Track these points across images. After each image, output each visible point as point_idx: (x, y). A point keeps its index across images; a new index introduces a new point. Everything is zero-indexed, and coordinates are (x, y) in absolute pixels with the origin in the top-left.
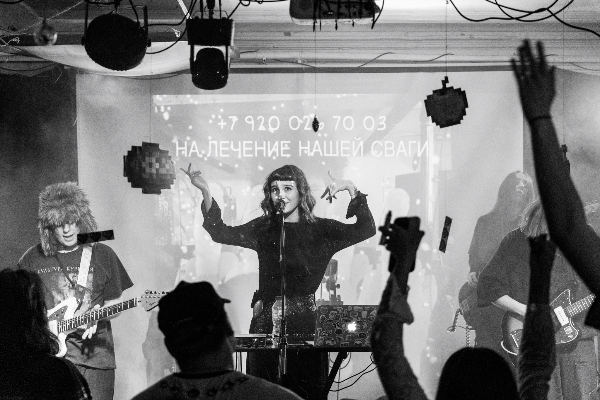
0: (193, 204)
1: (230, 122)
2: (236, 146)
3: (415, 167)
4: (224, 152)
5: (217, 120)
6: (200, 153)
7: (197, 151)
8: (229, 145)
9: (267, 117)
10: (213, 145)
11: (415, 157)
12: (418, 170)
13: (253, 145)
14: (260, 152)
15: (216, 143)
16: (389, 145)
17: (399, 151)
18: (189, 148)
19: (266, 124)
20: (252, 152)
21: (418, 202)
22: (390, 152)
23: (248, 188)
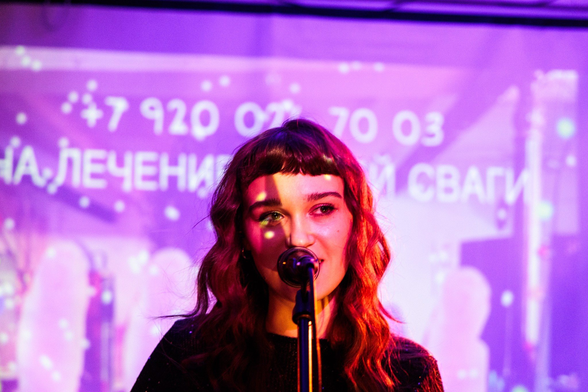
0: (19, 285)
1: (108, 111)
2: (120, 163)
3: (501, 224)
4: (94, 176)
5: (79, 107)
6: (41, 173)
7: (33, 170)
8: (103, 162)
9: (190, 104)
10: (70, 162)
11: (502, 204)
12: (507, 232)
13: (156, 164)
14: (173, 180)
15: (75, 154)
16: (448, 176)
17: (468, 189)
18: (15, 163)
19: (187, 120)
20: (156, 178)
21: (507, 298)
22: (448, 190)
23: (143, 256)
